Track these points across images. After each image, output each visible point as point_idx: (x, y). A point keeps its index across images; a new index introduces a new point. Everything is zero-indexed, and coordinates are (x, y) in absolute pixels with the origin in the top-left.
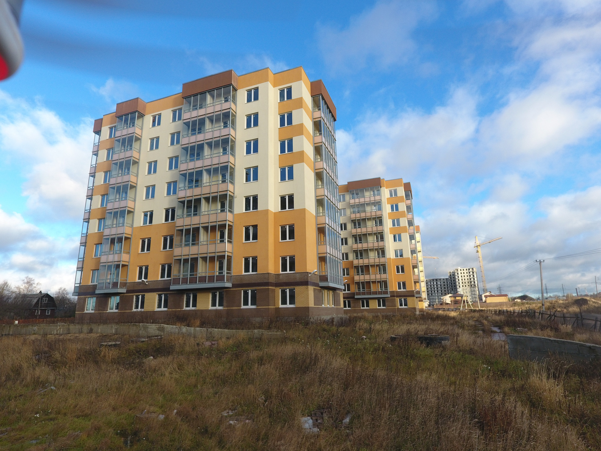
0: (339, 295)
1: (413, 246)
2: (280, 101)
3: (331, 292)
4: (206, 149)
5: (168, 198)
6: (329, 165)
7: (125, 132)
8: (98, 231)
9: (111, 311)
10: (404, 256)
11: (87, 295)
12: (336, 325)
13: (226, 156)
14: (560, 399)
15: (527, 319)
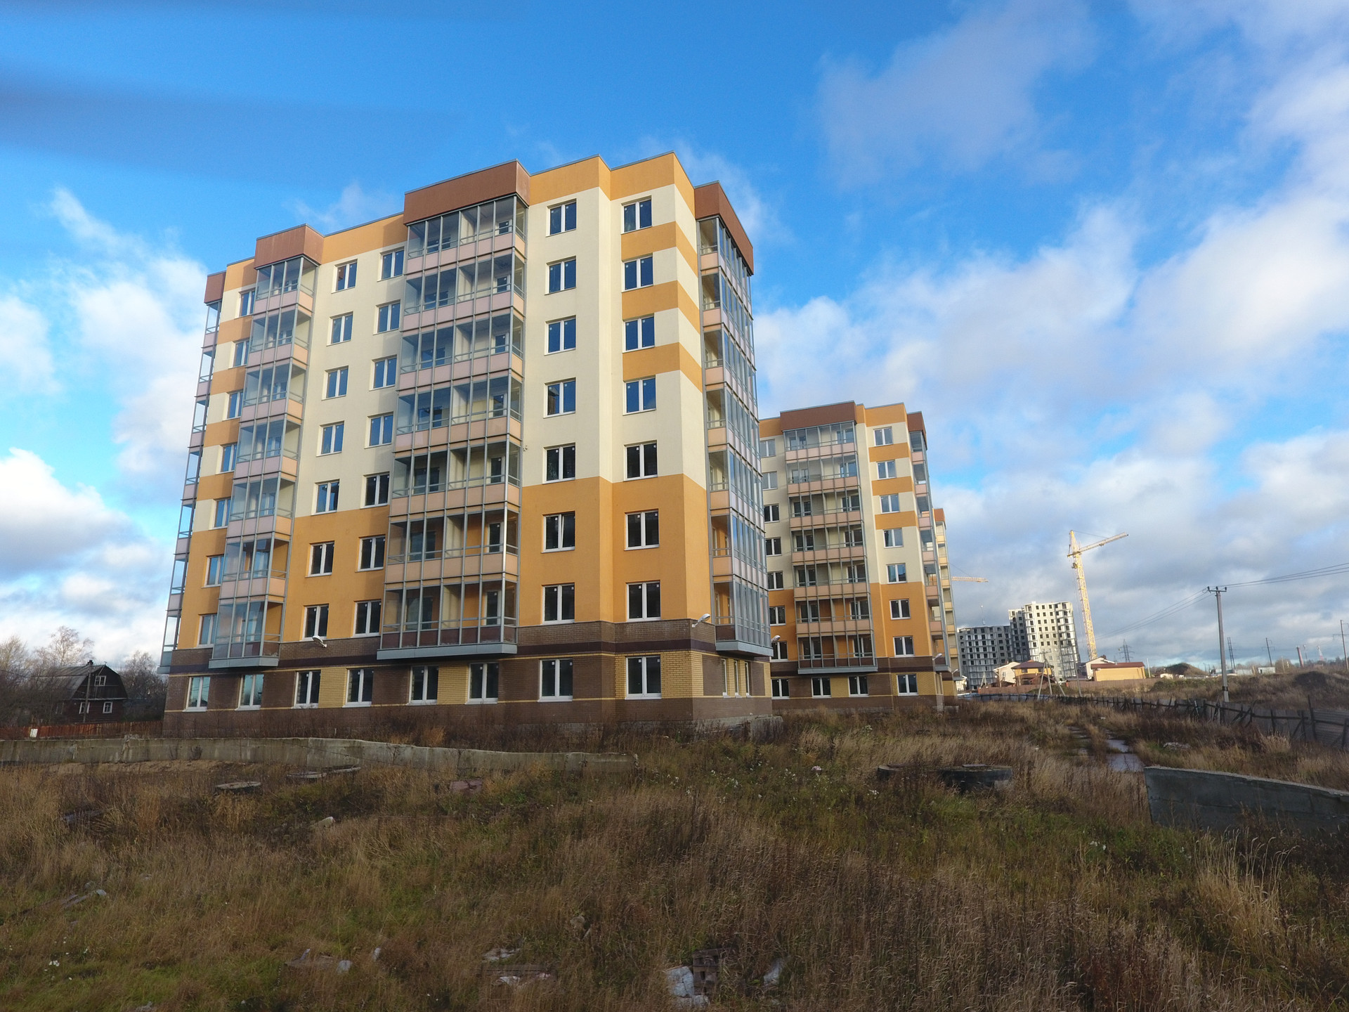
0: (761, 668)
1: (929, 556)
2: (626, 230)
3: (742, 663)
4: (459, 341)
5: (373, 451)
6: (736, 375)
7: (274, 303)
8: (215, 526)
9: (246, 708)
10: (910, 579)
11: (191, 672)
12: (753, 740)
13: (503, 357)
14: (1274, 932)
15: (1189, 722)
